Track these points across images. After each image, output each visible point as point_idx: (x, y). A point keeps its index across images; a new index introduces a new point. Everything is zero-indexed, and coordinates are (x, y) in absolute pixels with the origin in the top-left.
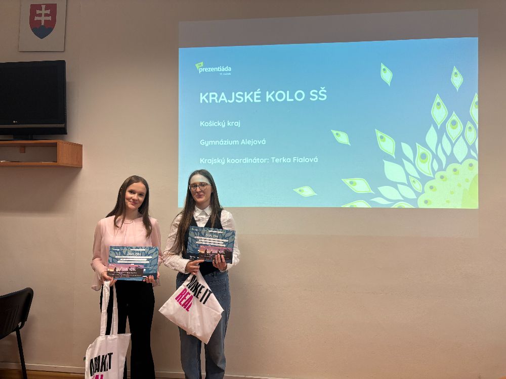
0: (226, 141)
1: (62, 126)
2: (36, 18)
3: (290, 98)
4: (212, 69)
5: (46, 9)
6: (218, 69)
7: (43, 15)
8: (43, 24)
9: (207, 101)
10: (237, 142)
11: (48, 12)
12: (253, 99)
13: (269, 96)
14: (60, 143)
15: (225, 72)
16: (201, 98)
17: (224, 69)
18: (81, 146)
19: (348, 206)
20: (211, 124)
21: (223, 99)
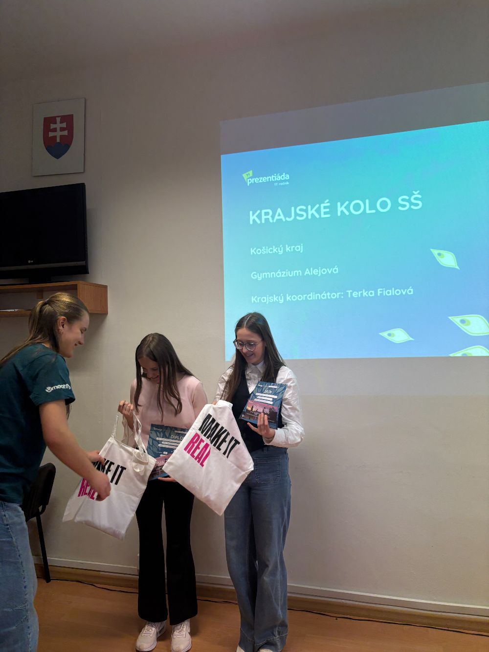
0: (284, 272)
1: (83, 263)
2: (51, 134)
3: (370, 210)
4: (264, 179)
5: (61, 122)
6: (272, 178)
7: (58, 129)
8: (58, 140)
9: (258, 222)
10: (298, 272)
11: (64, 125)
12: (319, 213)
13: (340, 209)
14: (80, 284)
15: (281, 181)
16: (252, 218)
17: (280, 178)
18: (106, 287)
19: (459, 354)
20: (265, 250)
21: (279, 218)
